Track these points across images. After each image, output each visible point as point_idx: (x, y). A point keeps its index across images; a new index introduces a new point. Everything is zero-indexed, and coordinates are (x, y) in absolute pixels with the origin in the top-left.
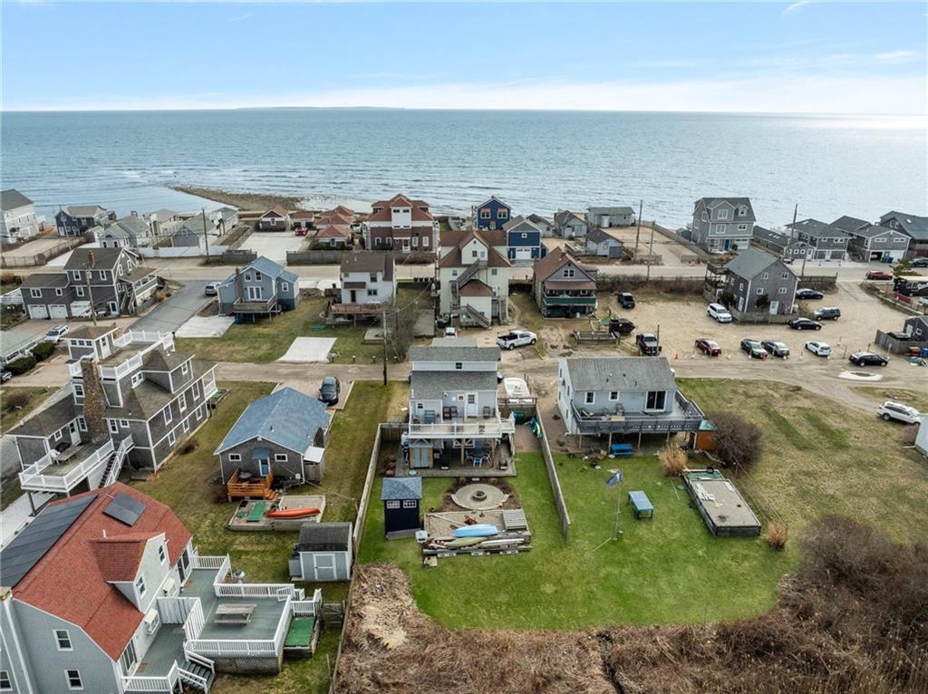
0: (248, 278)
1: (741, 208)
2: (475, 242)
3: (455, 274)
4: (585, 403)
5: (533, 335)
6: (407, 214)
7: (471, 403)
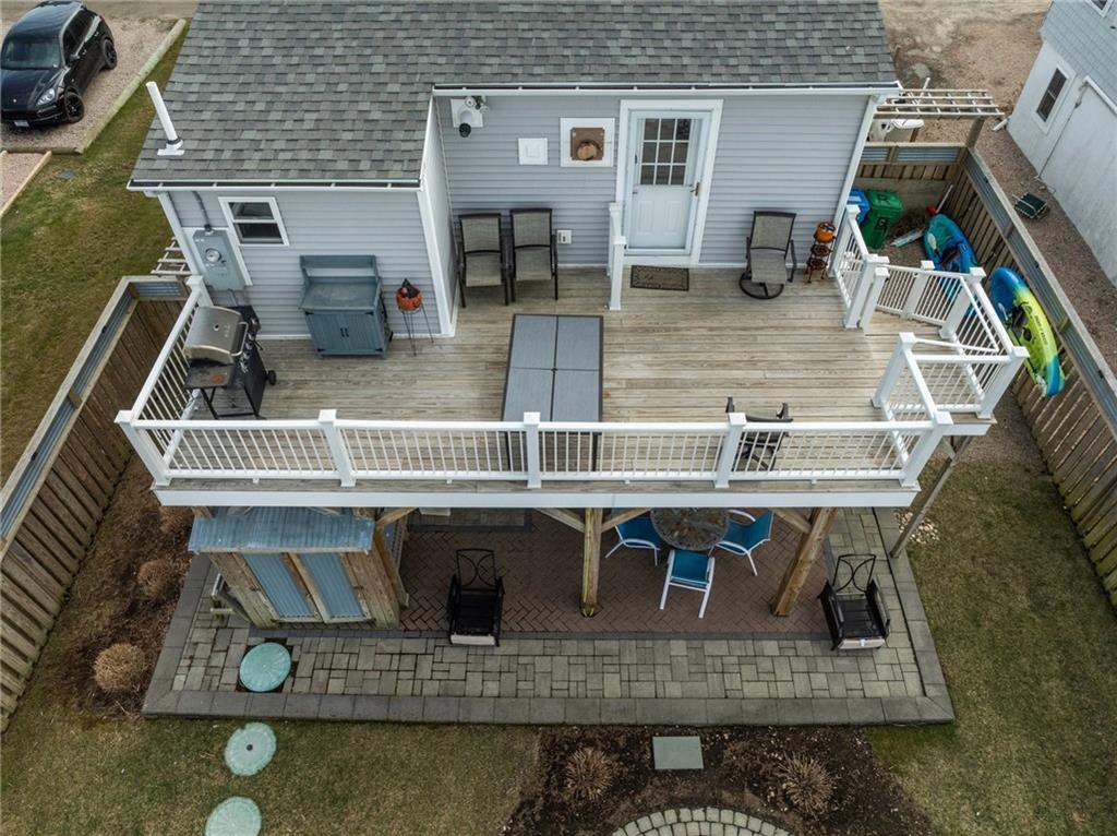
7: (662, 180)
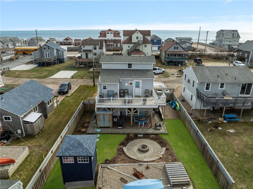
0: (45, 49)
1: (235, 33)
2: (137, 33)
3: (129, 47)
4: (205, 90)
5: (163, 70)
6: (111, 34)
7: (137, 87)
